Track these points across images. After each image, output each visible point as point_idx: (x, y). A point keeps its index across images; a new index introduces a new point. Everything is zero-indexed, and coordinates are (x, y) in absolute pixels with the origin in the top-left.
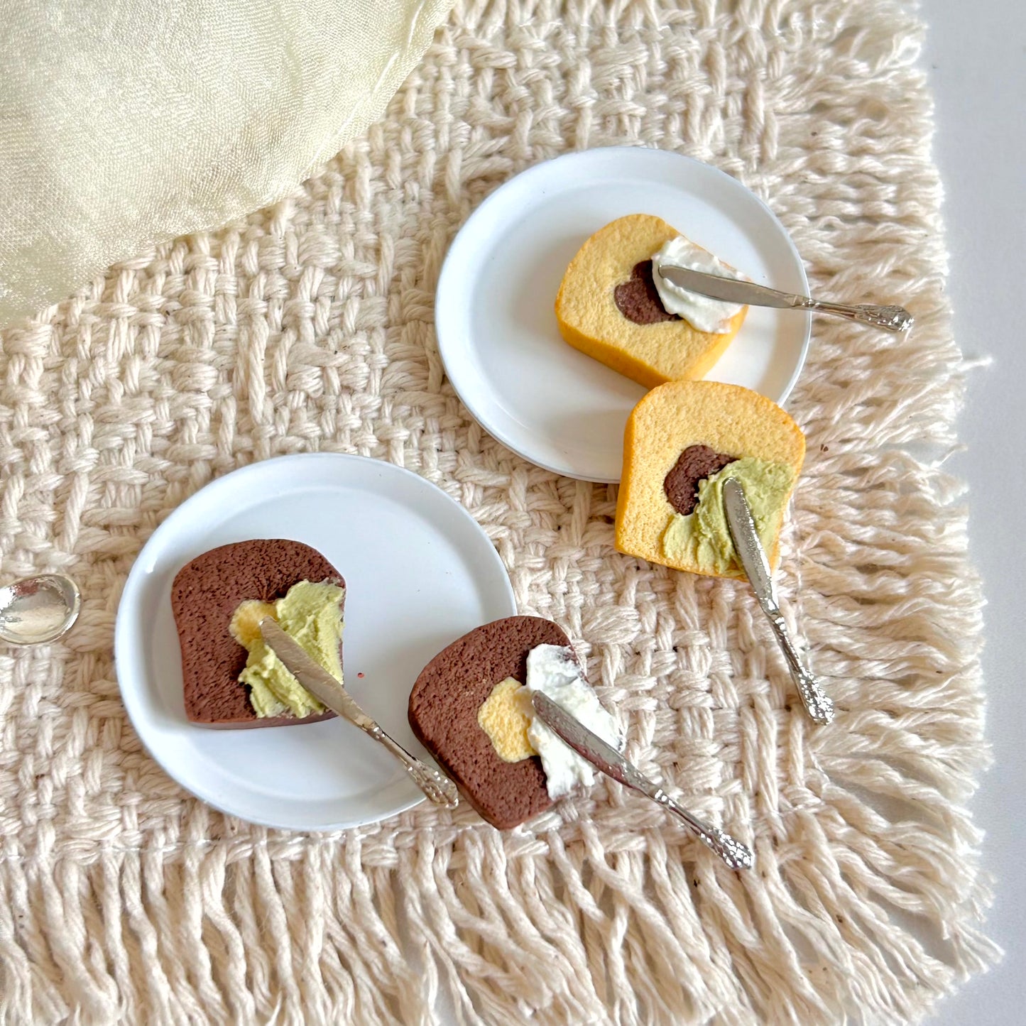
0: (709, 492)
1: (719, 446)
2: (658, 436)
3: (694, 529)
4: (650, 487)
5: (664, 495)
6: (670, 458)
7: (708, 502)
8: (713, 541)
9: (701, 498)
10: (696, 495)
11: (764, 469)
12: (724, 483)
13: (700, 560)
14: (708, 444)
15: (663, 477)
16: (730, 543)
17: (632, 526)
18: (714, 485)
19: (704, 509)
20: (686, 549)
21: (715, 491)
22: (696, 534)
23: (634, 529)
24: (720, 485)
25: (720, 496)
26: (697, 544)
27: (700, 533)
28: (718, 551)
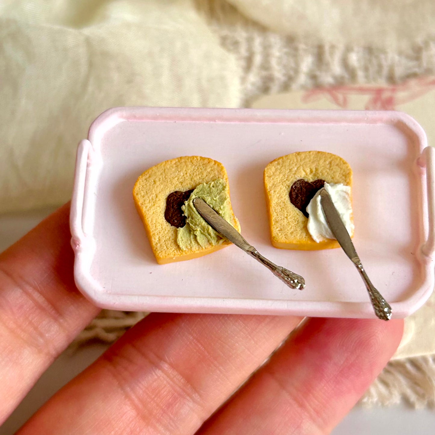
0: (188, 210)
1: (183, 189)
2: (150, 198)
3: (190, 231)
4: (159, 223)
5: (168, 224)
6: (162, 205)
7: (191, 215)
8: (202, 231)
9: (186, 215)
10: (183, 215)
11: (209, 187)
12: (193, 202)
13: (200, 243)
14: (177, 189)
15: (163, 215)
16: (210, 228)
17: (159, 245)
18: (189, 205)
19: (190, 219)
20: (191, 242)
21: (191, 208)
22: (192, 232)
23: (161, 245)
24: (191, 204)
25: (194, 209)
26: (195, 237)
27: (194, 230)
28: (207, 234)
